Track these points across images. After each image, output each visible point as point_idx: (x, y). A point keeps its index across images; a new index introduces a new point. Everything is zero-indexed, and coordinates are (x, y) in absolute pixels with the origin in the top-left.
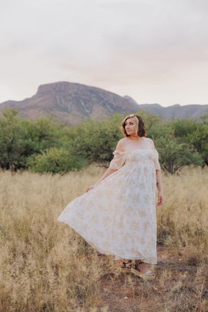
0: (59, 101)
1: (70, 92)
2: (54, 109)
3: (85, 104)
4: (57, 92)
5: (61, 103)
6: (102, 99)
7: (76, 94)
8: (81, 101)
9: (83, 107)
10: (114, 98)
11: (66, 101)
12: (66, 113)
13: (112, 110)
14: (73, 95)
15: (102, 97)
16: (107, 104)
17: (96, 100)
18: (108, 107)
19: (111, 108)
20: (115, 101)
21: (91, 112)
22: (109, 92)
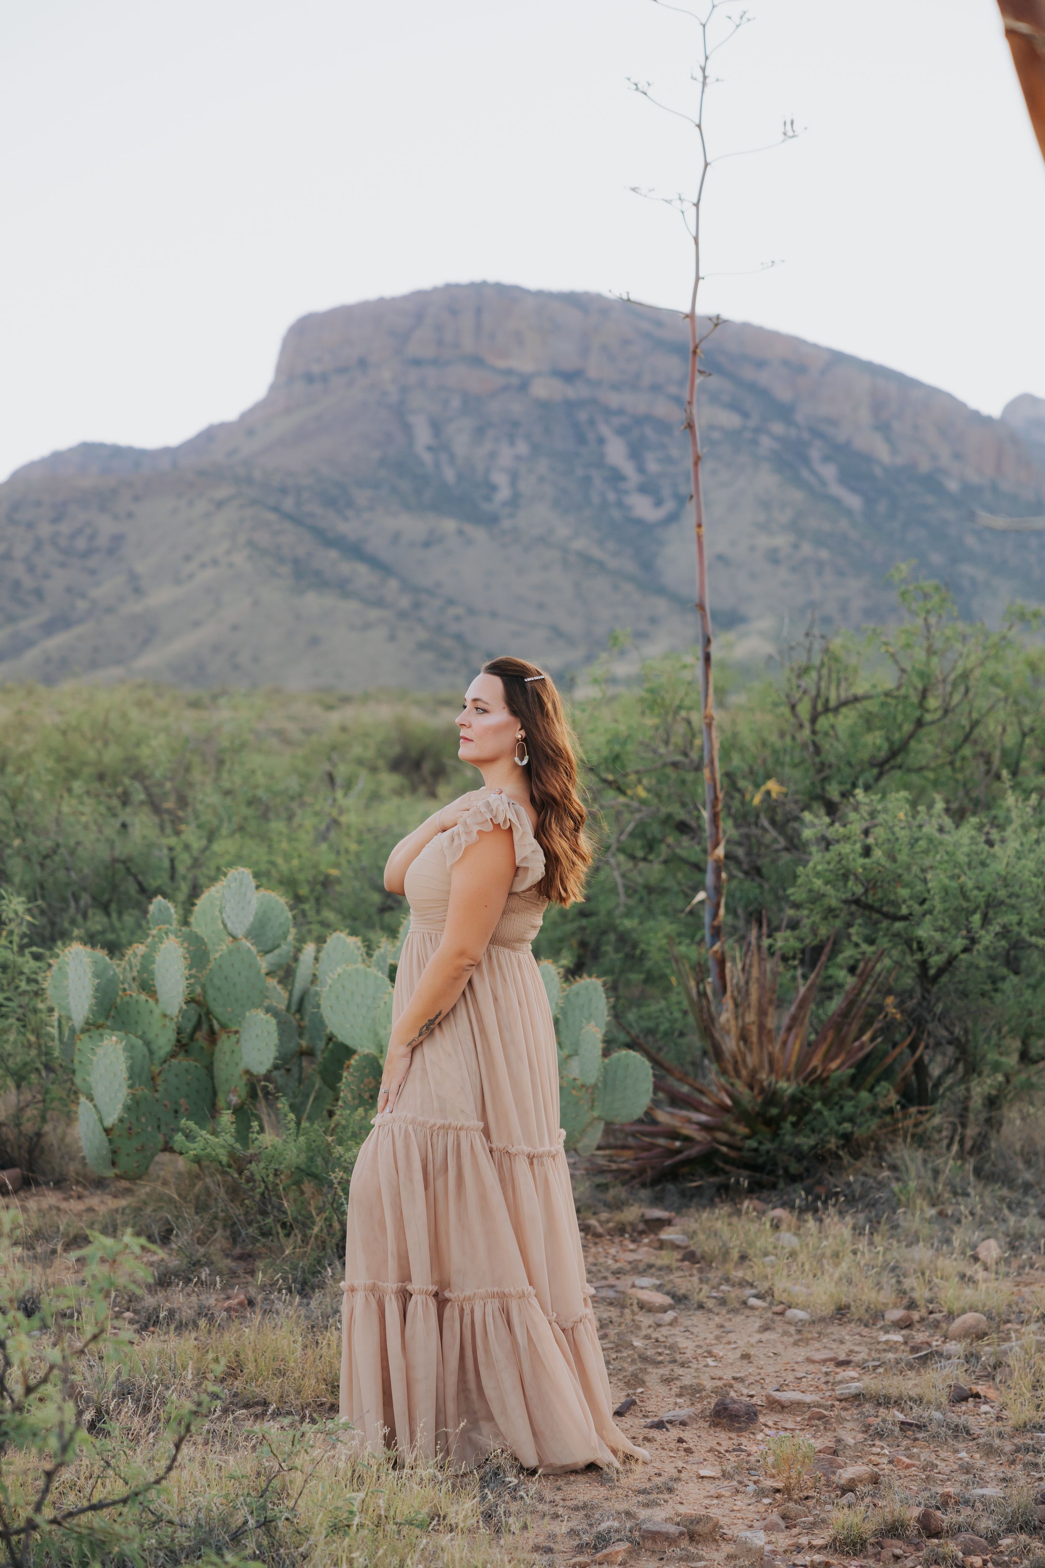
0: (423, 436)
1: (523, 363)
2: (362, 497)
3: (636, 453)
4: (417, 362)
5: (440, 447)
6: (785, 413)
7: (570, 376)
8: (605, 430)
9: (616, 477)
10: (878, 405)
11: (480, 432)
12: (449, 525)
13: (854, 502)
14: (542, 389)
15: (783, 394)
16: (815, 454)
17: (729, 420)
18: (829, 471)
19: (848, 478)
20: (883, 428)
21: (673, 518)
22: (838, 359)
